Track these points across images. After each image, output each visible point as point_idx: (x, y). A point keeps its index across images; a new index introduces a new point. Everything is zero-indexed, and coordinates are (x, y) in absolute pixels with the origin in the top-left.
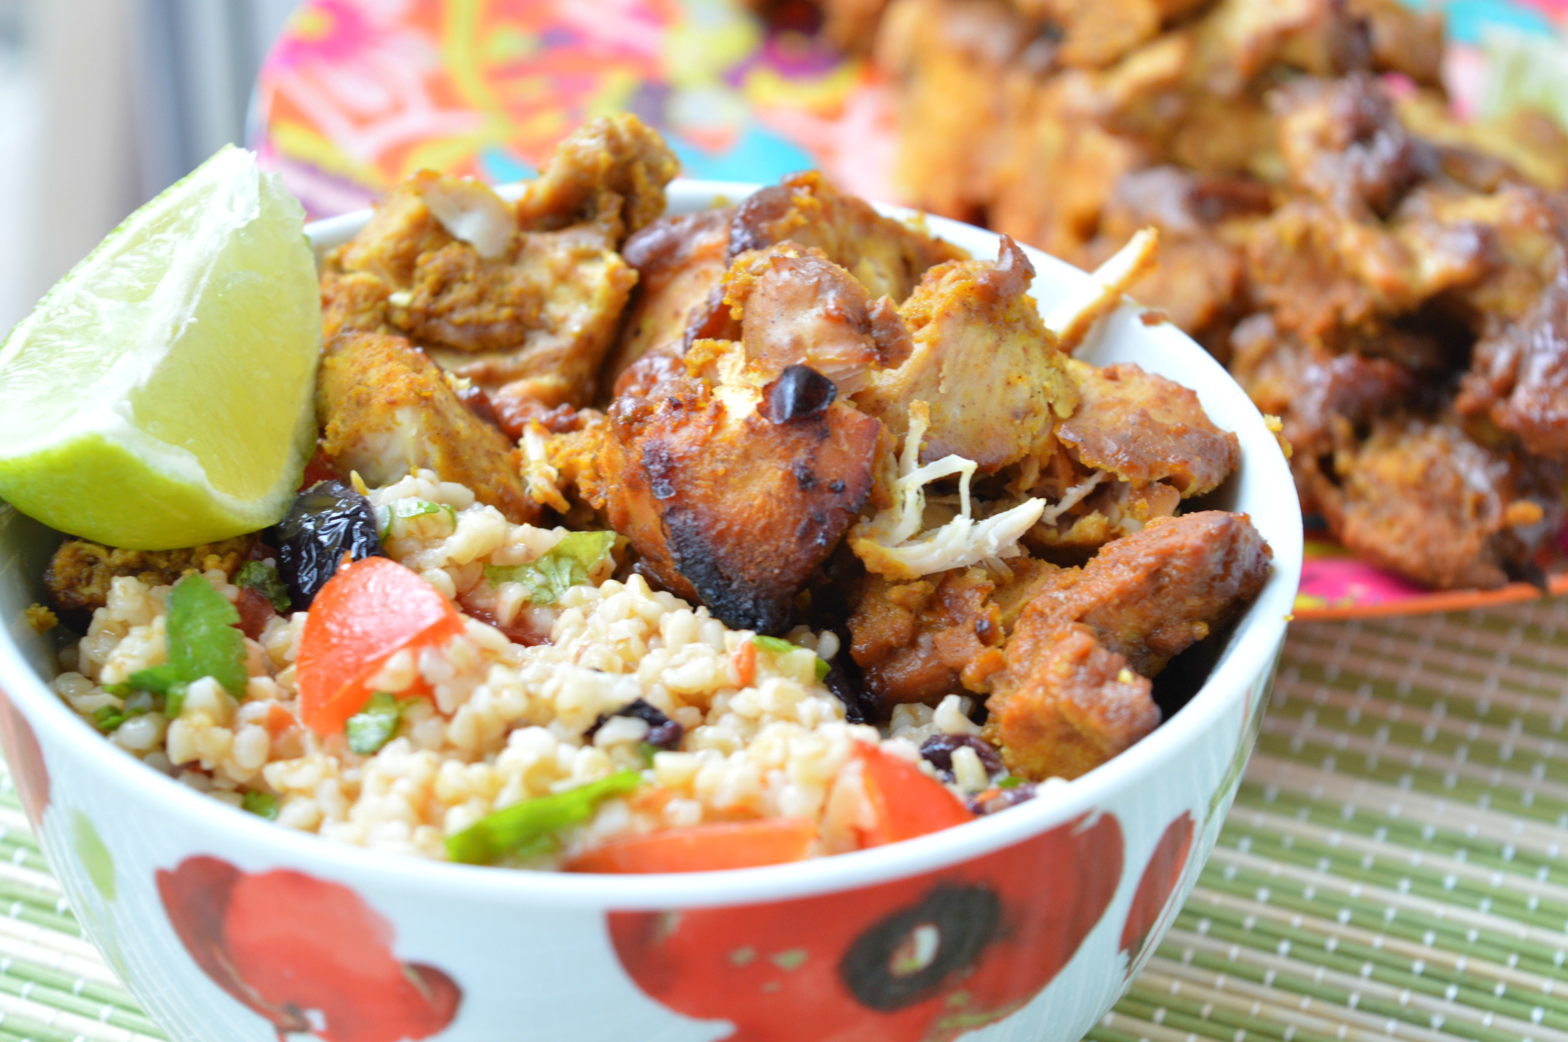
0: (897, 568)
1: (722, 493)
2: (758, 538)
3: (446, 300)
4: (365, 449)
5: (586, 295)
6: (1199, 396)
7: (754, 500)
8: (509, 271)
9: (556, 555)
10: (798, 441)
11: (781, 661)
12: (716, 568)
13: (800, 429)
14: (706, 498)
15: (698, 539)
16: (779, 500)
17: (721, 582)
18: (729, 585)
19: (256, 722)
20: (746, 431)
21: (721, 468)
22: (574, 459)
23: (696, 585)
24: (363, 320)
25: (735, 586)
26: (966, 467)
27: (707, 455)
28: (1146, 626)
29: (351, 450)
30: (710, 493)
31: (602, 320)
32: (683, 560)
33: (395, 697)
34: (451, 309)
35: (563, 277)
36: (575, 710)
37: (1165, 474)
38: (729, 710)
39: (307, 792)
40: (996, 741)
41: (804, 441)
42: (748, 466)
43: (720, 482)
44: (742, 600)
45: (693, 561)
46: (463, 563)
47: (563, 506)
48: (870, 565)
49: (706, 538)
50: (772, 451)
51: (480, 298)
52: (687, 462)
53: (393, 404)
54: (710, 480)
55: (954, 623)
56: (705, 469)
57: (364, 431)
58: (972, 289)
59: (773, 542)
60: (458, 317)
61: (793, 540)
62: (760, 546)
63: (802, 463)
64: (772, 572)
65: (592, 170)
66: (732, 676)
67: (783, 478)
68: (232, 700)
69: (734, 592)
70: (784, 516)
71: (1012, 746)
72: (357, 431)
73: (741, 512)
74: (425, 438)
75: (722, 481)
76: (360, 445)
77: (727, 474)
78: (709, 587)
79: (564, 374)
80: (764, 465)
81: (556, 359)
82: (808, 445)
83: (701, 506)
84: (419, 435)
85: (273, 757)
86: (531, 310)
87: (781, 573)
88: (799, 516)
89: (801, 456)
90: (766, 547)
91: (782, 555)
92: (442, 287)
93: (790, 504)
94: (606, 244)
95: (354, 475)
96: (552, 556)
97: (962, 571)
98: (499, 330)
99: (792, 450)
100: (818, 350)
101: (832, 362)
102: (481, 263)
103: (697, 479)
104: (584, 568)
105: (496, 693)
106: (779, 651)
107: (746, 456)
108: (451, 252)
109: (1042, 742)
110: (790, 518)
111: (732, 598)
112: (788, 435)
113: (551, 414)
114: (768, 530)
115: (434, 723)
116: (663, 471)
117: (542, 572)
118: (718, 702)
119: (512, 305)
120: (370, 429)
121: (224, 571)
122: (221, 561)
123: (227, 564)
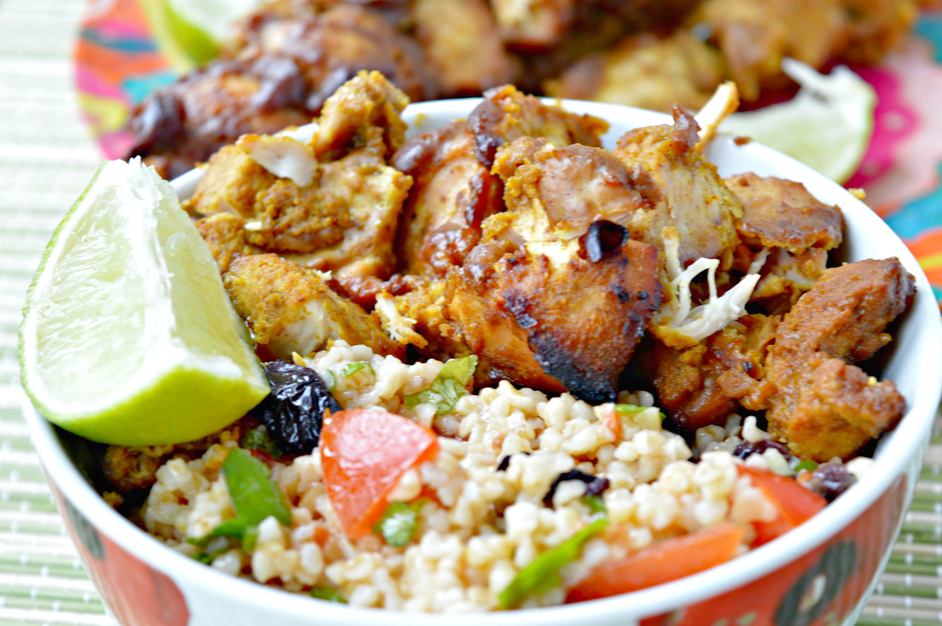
0: (685, 340)
1: (567, 315)
2: (599, 340)
3: (284, 220)
4: (287, 335)
5: (378, 198)
6: (806, 185)
7: (590, 315)
8: (319, 193)
9: (442, 378)
10: (610, 271)
11: (637, 418)
12: (575, 367)
13: (610, 263)
14: (558, 321)
15: (558, 350)
16: (607, 312)
17: (579, 375)
18: (585, 376)
19: (308, 540)
20: (572, 271)
21: (563, 300)
23: (563, 381)
25: (589, 375)
26: (712, 264)
27: (550, 292)
28: (853, 344)
29: (276, 338)
30: (560, 317)
31: (392, 213)
32: (551, 365)
34: (289, 226)
35: (358, 190)
37: (815, 241)
38: (615, 459)
39: (366, 581)
40: (782, 440)
41: (614, 270)
42: (579, 294)
43: (563, 308)
44: (595, 383)
45: (558, 365)
46: (388, 398)
47: (424, 344)
48: (668, 342)
49: (563, 347)
50: (594, 280)
51: (307, 215)
52: (537, 300)
53: (303, 300)
54: (557, 309)
55: (727, 368)
56: (551, 301)
57: (285, 324)
59: (609, 341)
60: (295, 230)
61: (621, 336)
62: (600, 345)
63: (617, 285)
64: (611, 361)
65: (361, 114)
66: (610, 436)
67: (607, 297)
68: (287, 530)
69: (589, 379)
70: (612, 322)
72: (280, 324)
73: (583, 326)
74: (328, 319)
75: (565, 308)
76: (283, 334)
77: (568, 301)
78: (572, 380)
79: (377, 255)
80: (590, 291)
81: (369, 246)
82: (617, 272)
83: (555, 328)
84: (325, 317)
85: (328, 561)
86: (342, 217)
87: (618, 360)
88: (622, 320)
89: (614, 279)
90: (604, 345)
91: (616, 348)
92: (278, 213)
93: (615, 313)
94: (379, 162)
95: (295, 355)
96: (440, 380)
97: (719, 333)
98: (325, 234)
99: (607, 277)
100: (606, 207)
101: (617, 213)
102: (300, 190)
103: (548, 310)
104: (460, 383)
106: (636, 413)
107: (576, 288)
108: (278, 187)
109: (820, 435)
110: (617, 323)
111: (589, 383)
112: (602, 268)
113: (387, 284)
114: (605, 335)
116: (523, 309)
117: (437, 393)
118: (603, 455)
119: (330, 214)
120: (289, 321)
121: (236, 441)
122: (232, 434)
123: (237, 436)
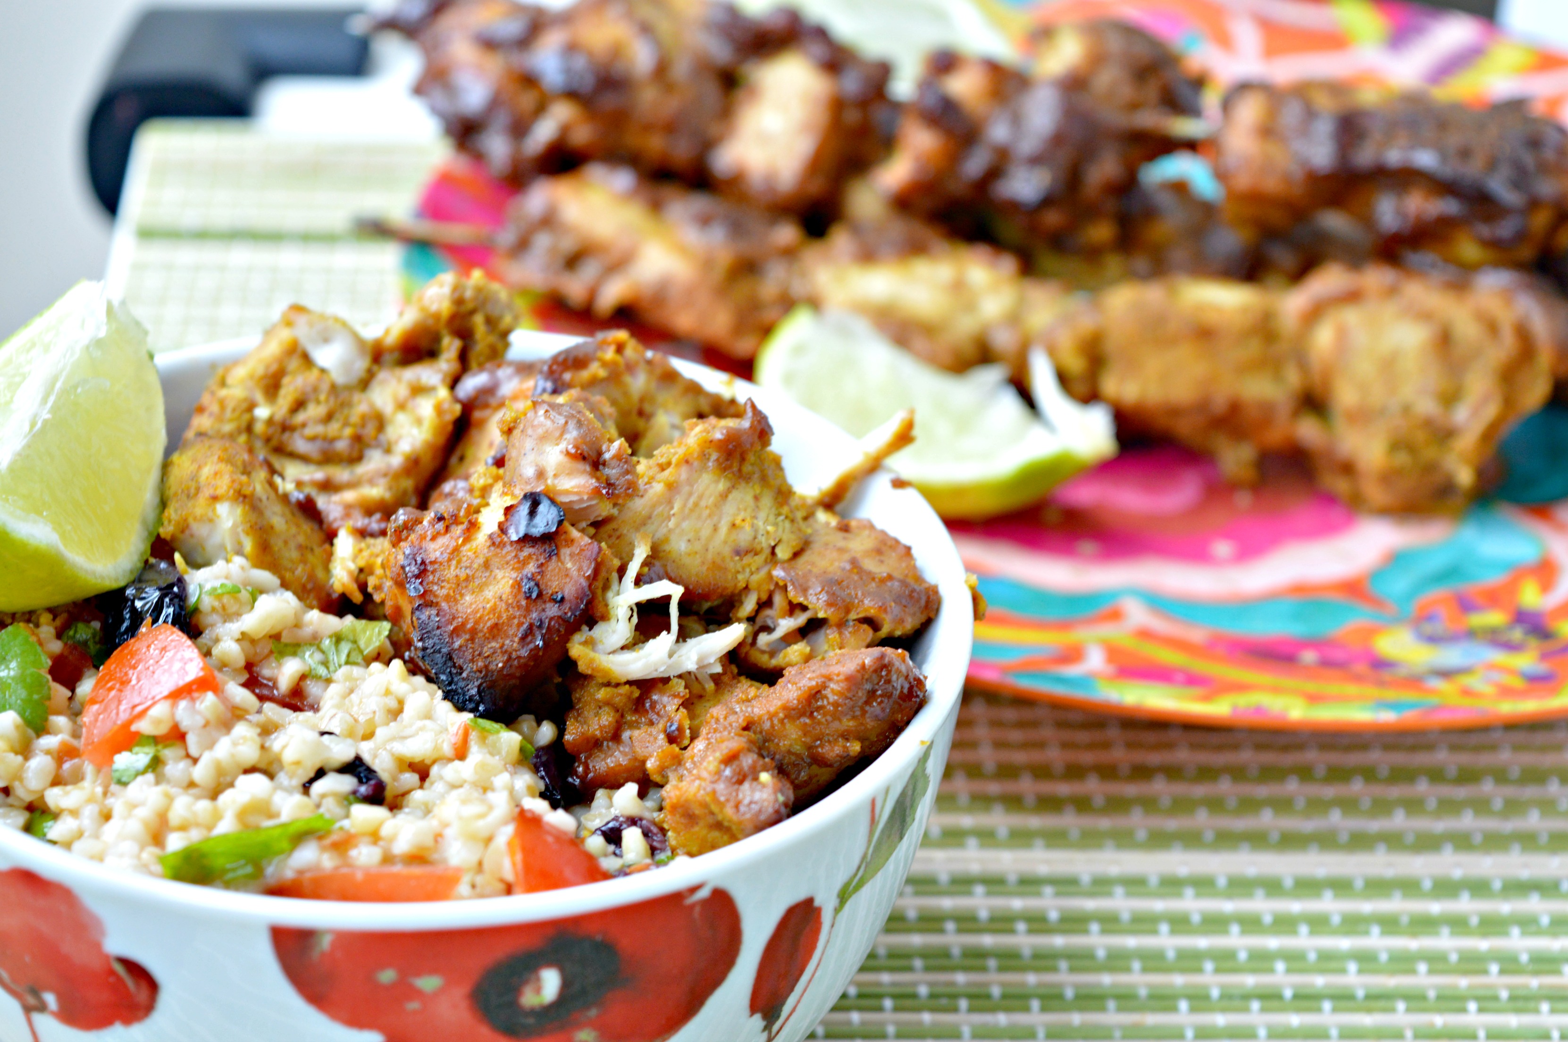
0: (606, 672)
1: (462, 595)
2: (487, 635)
3: (300, 417)
4: (192, 536)
5: (419, 422)
6: (915, 552)
7: (488, 603)
8: (357, 397)
9: (338, 639)
10: (530, 556)
11: (491, 738)
12: (451, 659)
13: (533, 547)
14: (447, 598)
15: (438, 632)
16: (508, 605)
17: (454, 671)
18: (461, 674)
19: (48, 752)
20: (488, 543)
21: (462, 575)
22: (372, 560)
23: (434, 671)
24: (228, 428)
25: (464, 675)
26: (676, 592)
27: (454, 562)
29: (181, 536)
30: (452, 594)
31: (429, 445)
32: (424, 649)
33: (156, 740)
34: (304, 425)
35: (401, 406)
36: (297, 763)
37: (861, 615)
38: (441, 778)
39: (75, 813)
40: (666, 826)
41: (534, 557)
42: (487, 574)
43: (462, 584)
44: (469, 687)
45: (432, 650)
46: (256, 638)
47: (357, 598)
48: (582, 667)
49: (445, 632)
50: (507, 563)
51: (329, 417)
52: (436, 566)
53: (215, 498)
54: (453, 583)
55: (651, 723)
56: (451, 572)
57: (191, 520)
58: (711, 441)
59: (500, 640)
60: (309, 431)
61: (516, 639)
62: (489, 643)
63: (529, 575)
64: (497, 665)
65: (437, 316)
66: (447, 749)
67: (512, 586)
68: (31, 732)
69: (463, 679)
70: (511, 618)
71: (675, 830)
72: (185, 520)
73: (475, 612)
74: (240, 529)
75: (464, 585)
76: (187, 532)
77: (468, 579)
78: (444, 673)
79: (390, 488)
80: (499, 574)
81: (385, 475)
82: (537, 560)
83: (444, 605)
84: (235, 526)
85: (57, 782)
86: (369, 431)
87: (503, 668)
88: (522, 619)
89: (531, 568)
90: (494, 644)
91: (506, 651)
92: (299, 405)
93: (516, 609)
94: (443, 380)
95: (177, 556)
96: (334, 639)
97: (666, 680)
98: (342, 446)
99: (524, 563)
100: (556, 482)
101: (567, 492)
102: (334, 388)
103: (443, 581)
104: (361, 652)
105: (235, 744)
106: (489, 732)
107: (486, 565)
108: (310, 376)
109: (696, 829)
110: (516, 621)
111: (462, 684)
112: (521, 550)
113: (366, 521)
114: (496, 630)
115: (182, 765)
116: (417, 572)
117: (323, 652)
118: (434, 771)
119: (355, 426)
120: (195, 519)
121: (56, 628)
122: (54, 619)
123: (58, 622)
